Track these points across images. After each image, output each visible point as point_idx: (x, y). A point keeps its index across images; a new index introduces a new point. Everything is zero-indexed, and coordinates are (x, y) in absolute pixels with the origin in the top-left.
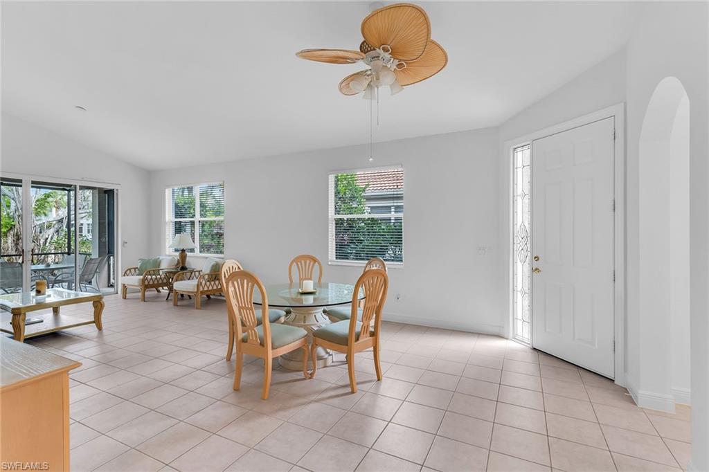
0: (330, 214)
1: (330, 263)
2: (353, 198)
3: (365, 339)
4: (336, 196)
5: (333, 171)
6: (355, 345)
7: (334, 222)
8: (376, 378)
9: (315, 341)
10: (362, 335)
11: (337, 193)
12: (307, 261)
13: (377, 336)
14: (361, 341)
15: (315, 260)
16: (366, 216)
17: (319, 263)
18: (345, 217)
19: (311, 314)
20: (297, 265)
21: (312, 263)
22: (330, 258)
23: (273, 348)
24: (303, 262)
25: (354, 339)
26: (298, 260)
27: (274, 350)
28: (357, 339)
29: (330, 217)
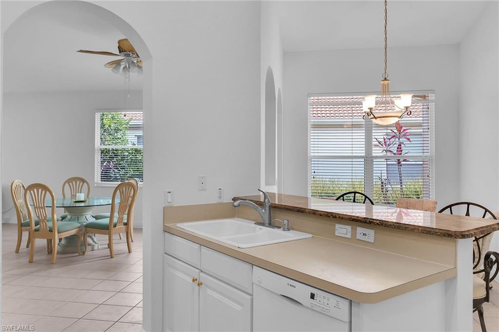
0: (96, 145)
1: (95, 185)
2: (117, 130)
3: (121, 227)
4: (101, 128)
5: (99, 110)
6: (113, 230)
7: (100, 152)
8: (128, 252)
9: (86, 230)
10: (118, 224)
11: (103, 126)
12: (78, 181)
13: (128, 225)
14: (117, 227)
15: (83, 181)
16: (129, 146)
17: (87, 183)
18: (110, 147)
19: (82, 215)
20: (69, 185)
21: (81, 183)
22: (96, 181)
23: (58, 233)
24: (74, 182)
25: (112, 226)
26: (69, 181)
27: (60, 234)
28: (115, 226)
29: (96, 147)
